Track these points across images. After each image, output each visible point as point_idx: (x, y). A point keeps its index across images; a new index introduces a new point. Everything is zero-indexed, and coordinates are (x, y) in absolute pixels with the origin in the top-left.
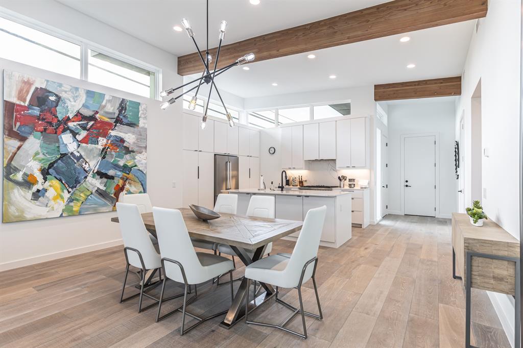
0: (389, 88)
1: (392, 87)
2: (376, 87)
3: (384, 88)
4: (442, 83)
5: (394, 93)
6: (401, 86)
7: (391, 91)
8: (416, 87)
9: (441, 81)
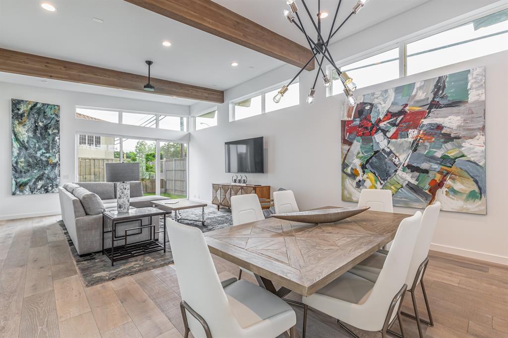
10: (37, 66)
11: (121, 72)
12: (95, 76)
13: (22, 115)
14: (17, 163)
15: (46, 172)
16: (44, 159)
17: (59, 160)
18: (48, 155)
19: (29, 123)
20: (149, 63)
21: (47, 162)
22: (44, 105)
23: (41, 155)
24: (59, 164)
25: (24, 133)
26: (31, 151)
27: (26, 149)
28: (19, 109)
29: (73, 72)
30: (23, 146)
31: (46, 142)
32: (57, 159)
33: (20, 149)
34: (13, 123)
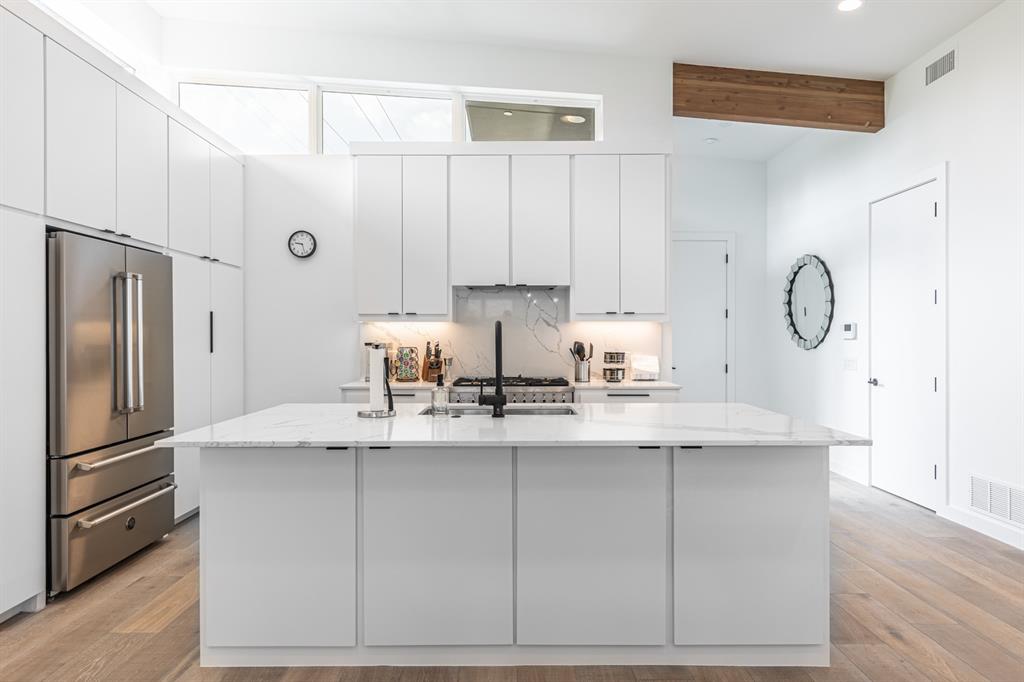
0: (714, 80)
1: (722, 80)
2: (680, 69)
3: (701, 78)
4: (842, 91)
5: (728, 99)
6: (744, 80)
7: (719, 89)
8: (783, 90)
9: (842, 86)
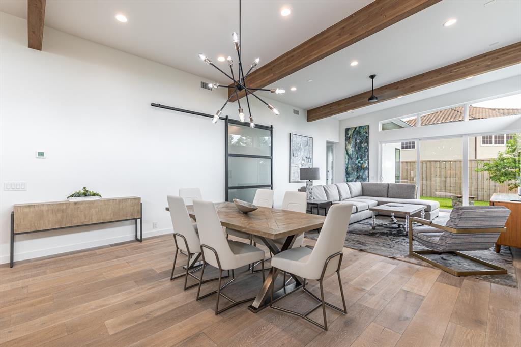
10: (327, 111)
11: (356, 95)
12: (355, 103)
13: (349, 138)
14: (347, 168)
15: (361, 174)
16: (360, 165)
17: (368, 165)
18: (361, 162)
19: (353, 142)
20: (372, 77)
21: (361, 167)
22: (360, 127)
23: (359, 162)
24: (368, 169)
25: (351, 149)
26: (353, 160)
27: (351, 159)
28: (348, 134)
29: (343, 106)
30: (350, 158)
31: (361, 153)
32: (367, 165)
33: (348, 159)
34: (346, 144)
